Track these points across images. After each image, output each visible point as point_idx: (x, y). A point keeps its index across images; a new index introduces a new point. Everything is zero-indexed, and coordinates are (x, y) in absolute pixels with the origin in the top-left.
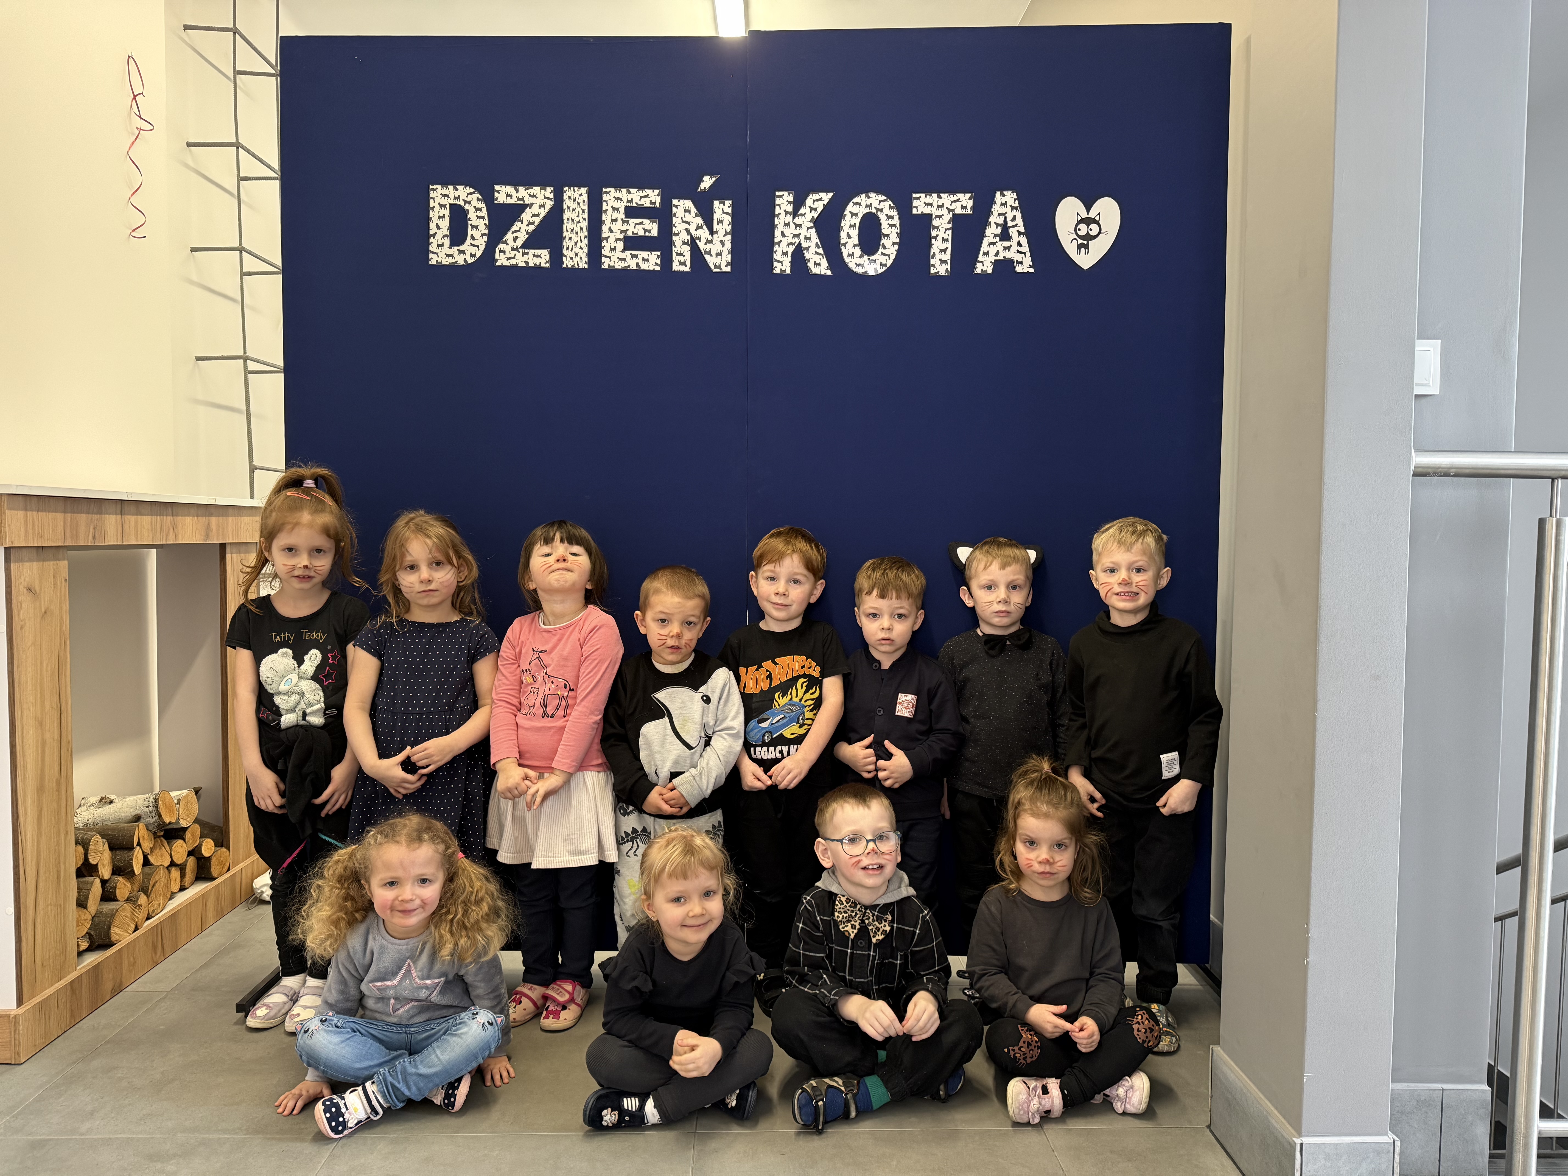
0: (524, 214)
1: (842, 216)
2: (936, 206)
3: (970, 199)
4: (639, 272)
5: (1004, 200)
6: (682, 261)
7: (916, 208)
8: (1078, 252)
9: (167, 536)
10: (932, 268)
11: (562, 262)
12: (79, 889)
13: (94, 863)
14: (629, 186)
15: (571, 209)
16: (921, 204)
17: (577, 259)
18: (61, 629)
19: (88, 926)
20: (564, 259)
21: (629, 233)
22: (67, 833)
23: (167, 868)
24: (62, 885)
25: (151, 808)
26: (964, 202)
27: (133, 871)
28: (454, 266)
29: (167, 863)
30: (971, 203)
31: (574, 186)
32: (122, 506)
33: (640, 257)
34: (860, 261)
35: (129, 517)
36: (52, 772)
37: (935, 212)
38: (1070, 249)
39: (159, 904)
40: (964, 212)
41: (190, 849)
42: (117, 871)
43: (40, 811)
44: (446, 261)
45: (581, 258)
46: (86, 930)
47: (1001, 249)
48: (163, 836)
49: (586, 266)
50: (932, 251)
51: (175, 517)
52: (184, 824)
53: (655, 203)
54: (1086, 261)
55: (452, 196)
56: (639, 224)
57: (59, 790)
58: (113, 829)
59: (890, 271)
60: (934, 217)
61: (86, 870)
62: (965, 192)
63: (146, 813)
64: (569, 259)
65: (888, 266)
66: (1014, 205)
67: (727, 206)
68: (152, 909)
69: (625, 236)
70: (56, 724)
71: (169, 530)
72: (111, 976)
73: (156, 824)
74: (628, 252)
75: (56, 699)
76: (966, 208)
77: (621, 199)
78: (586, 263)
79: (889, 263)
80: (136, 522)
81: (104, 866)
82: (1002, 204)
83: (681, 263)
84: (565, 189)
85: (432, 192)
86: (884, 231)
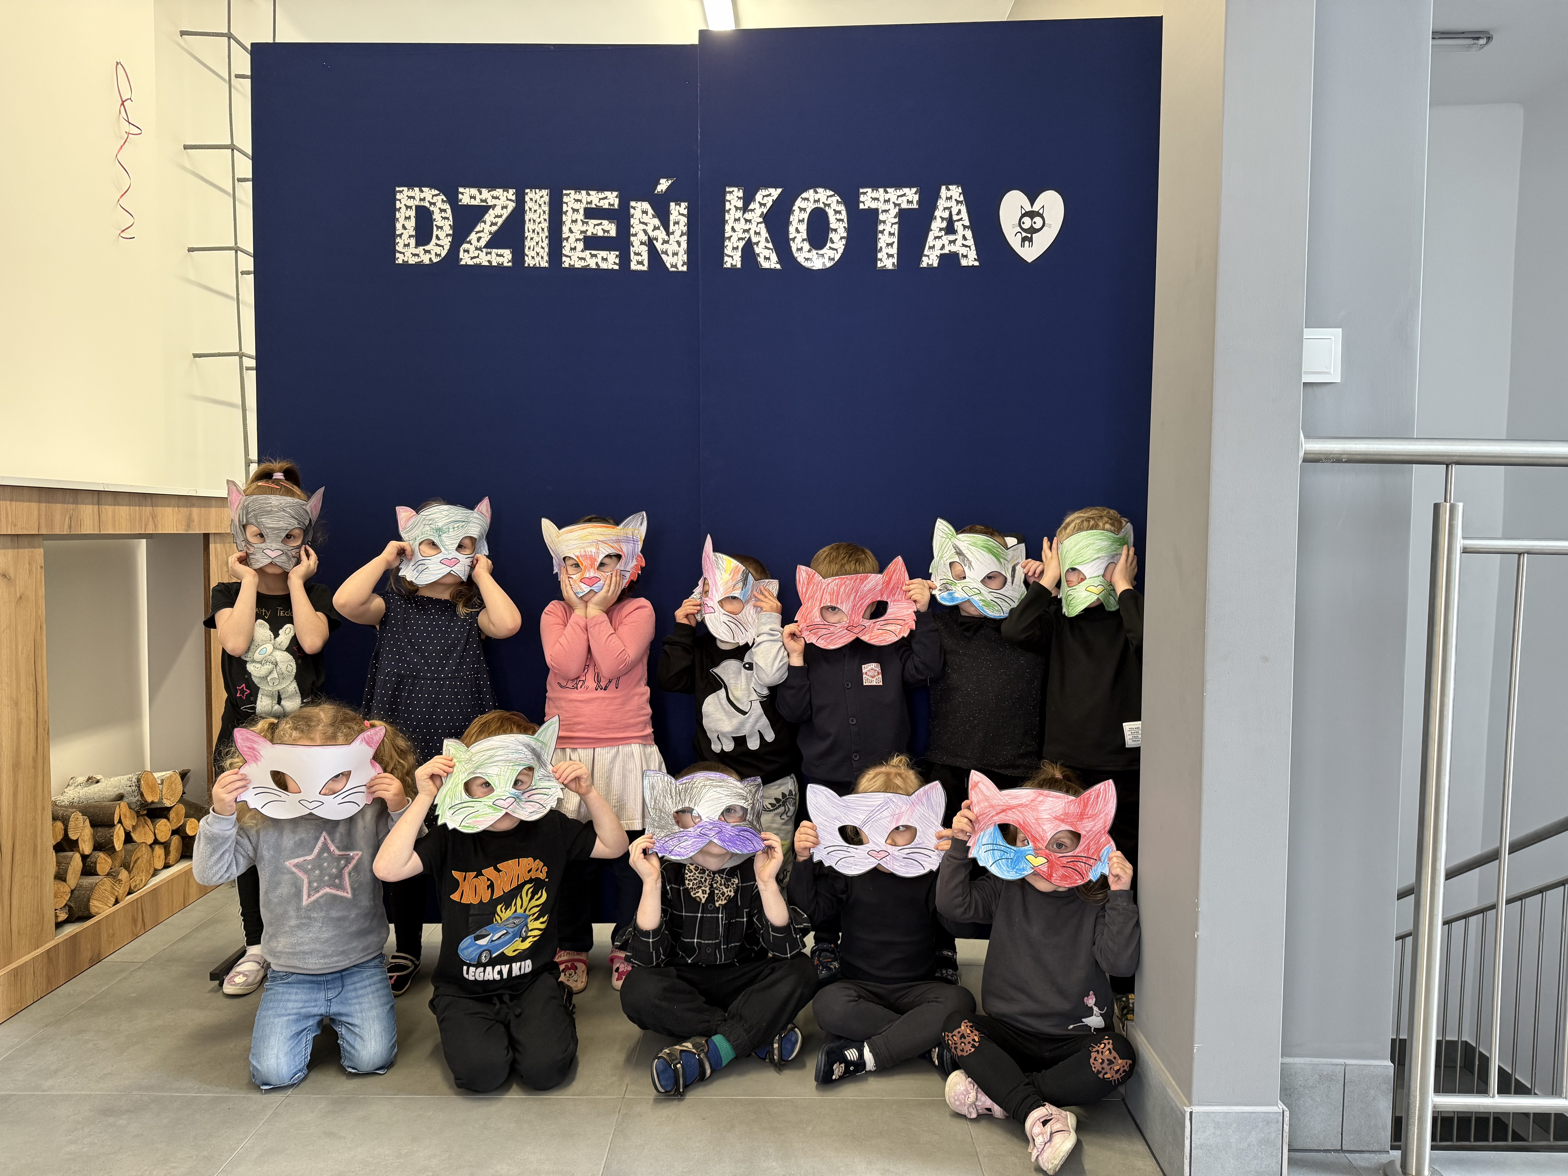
0: (487, 215)
1: (790, 212)
2: (882, 201)
3: (916, 193)
4: (598, 271)
5: (949, 194)
6: (639, 261)
7: (863, 202)
8: (1023, 246)
9: (146, 525)
10: (879, 262)
11: (524, 261)
12: (58, 863)
13: (74, 838)
14: (588, 188)
15: (533, 210)
16: (868, 199)
17: (538, 259)
18: (37, 612)
19: (67, 898)
20: (526, 258)
21: (589, 234)
22: (44, 808)
23: (151, 846)
24: (39, 858)
25: (133, 788)
26: (909, 197)
27: (113, 847)
28: (419, 265)
29: (150, 841)
30: (916, 197)
31: (535, 188)
32: (98, 496)
33: (599, 257)
34: (808, 255)
35: (107, 507)
36: (27, 749)
37: (881, 206)
38: (1014, 241)
39: (142, 880)
40: (910, 206)
41: (174, 828)
42: (98, 847)
43: (16, 787)
44: (412, 261)
45: (542, 258)
46: (65, 902)
47: (946, 243)
48: (147, 815)
49: (547, 265)
50: (879, 245)
51: (155, 508)
52: (168, 804)
53: (613, 205)
54: (1030, 253)
55: (418, 198)
56: (598, 225)
57: (35, 768)
58: (96, 807)
59: (839, 265)
60: (880, 211)
61: (66, 845)
62: (911, 187)
63: (128, 793)
64: (530, 258)
65: (836, 260)
66: (958, 199)
67: (683, 208)
68: (134, 884)
69: (584, 236)
70: (31, 704)
71: (148, 520)
72: (89, 946)
73: (138, 803)
74: (588, 252)
75: (32, 680)
76: (912, 202)
77: (580, 201)
78: (547, 262)
79: (837, 257)
80: (114, 512)
81: (84, 841)
82: (947, 198)
83: (639, 263)
84: (527, 191)
85: (398, 194)
86: (832, 226)
